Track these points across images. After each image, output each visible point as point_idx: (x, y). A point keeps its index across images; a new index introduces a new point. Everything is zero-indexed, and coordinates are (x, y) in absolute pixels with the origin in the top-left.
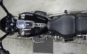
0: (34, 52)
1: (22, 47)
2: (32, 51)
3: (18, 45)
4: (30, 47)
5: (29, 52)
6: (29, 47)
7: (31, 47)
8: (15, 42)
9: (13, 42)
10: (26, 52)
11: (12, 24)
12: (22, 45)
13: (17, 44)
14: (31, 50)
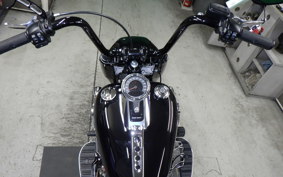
0: (47, 150)
1: (65, 110)
2: (49, 143)
3: (71, 98)
4: (63, 136)
5: (46, 133)
6: (65, 132)
7: (62, 139)
8: (82, 90)
9: (82, 86)
10: (48, 124)
11: (134, 65)
12: (71, 110)
13: (76, 96)
14: (55, 138)
